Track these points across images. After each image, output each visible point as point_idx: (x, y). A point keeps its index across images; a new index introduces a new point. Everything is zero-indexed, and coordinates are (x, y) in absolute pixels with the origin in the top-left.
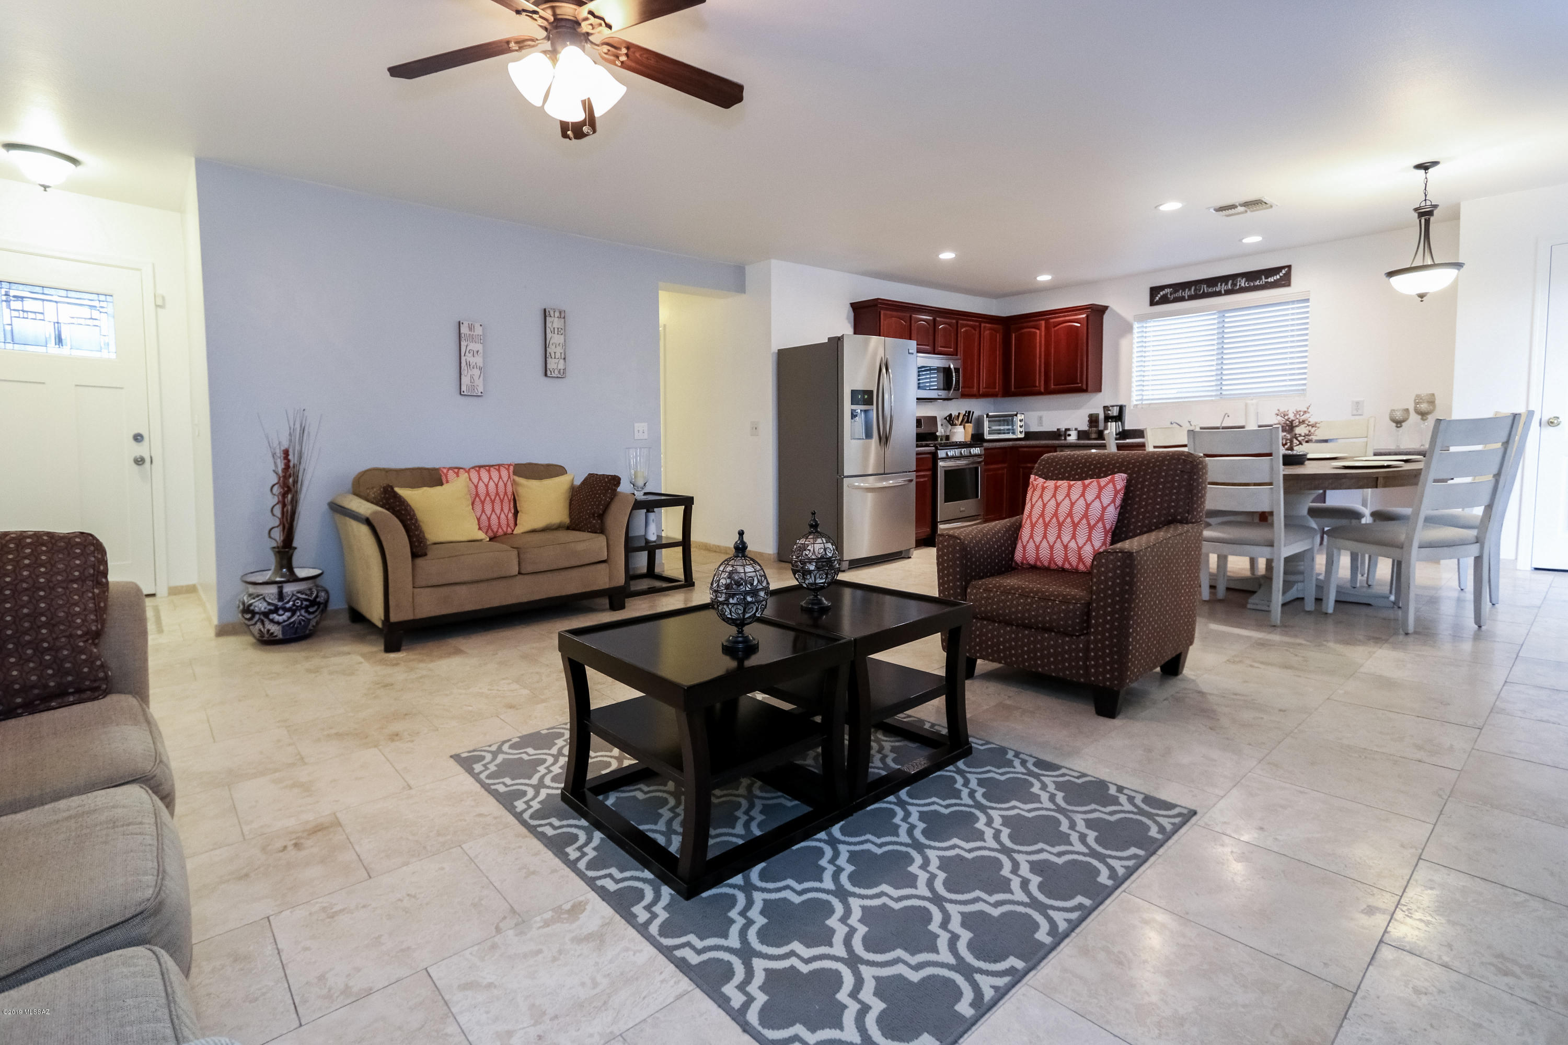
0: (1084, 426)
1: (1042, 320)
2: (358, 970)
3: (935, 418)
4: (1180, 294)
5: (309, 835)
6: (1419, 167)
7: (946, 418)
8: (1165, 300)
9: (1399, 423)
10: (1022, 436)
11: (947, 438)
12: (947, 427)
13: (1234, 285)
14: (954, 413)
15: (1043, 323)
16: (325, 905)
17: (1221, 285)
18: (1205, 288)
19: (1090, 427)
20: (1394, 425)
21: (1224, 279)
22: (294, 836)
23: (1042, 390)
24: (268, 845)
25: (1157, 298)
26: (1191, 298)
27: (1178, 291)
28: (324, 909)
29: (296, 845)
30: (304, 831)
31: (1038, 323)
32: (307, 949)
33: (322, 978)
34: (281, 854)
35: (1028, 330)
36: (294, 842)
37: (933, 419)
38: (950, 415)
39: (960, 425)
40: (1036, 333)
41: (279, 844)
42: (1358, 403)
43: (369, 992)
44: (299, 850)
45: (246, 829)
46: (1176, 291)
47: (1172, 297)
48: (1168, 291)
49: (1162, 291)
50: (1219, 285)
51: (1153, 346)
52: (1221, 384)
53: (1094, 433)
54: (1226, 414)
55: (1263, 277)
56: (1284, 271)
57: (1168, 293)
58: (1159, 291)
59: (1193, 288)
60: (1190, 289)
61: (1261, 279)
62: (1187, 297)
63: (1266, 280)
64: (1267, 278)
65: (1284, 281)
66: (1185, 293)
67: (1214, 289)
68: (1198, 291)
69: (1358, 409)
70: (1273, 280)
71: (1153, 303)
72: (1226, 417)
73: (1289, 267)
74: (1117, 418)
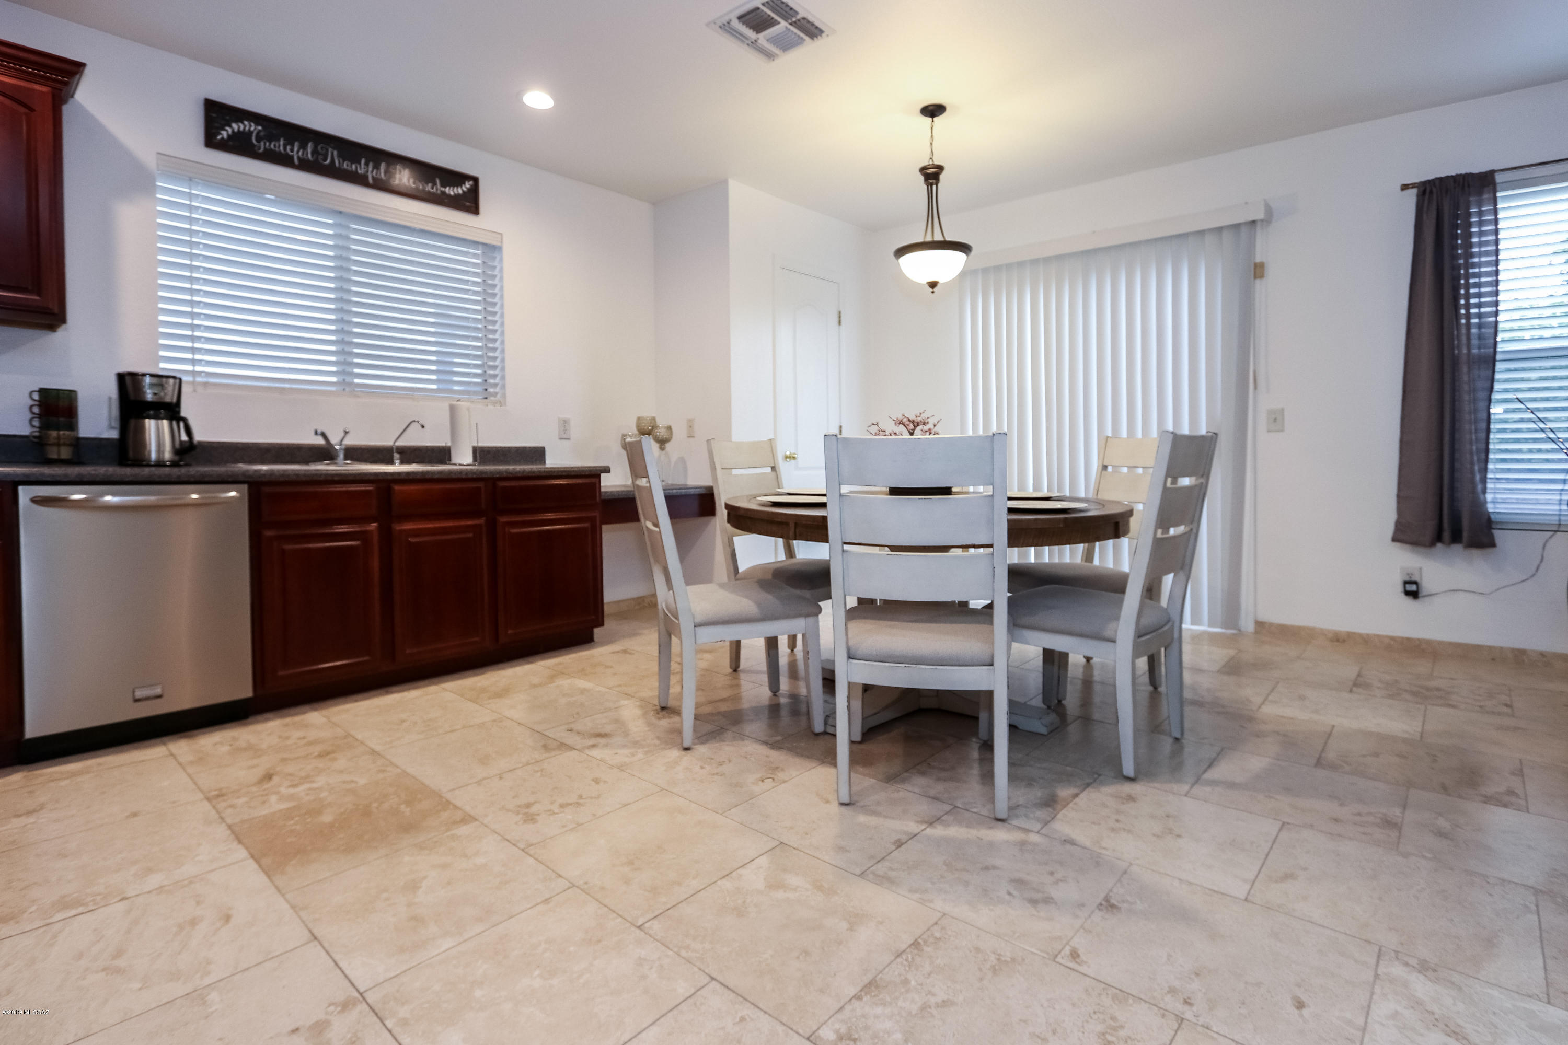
4: (280, 146)
6: (925, 111)
8: (241, 146)
13: (390, 174)
17: (367, 164)
18: (333, 157)
19: (45, 427)
21: (374, 155)
26: (305, 166)
27: (278, 139)
42: (565, 421)
46: (271, 138)
47: (262, 146)
48: (253, 127)
49: (236, 121)
50: (363, 161)
51: (206, 246)
52: (346, 363)
53: (64, 444)
54: (414, 421)
55: (438, 181)
56: (468, 185)
57: (251, 133)
58: (228, 118)
59: (310, 147)
60: (303, 146)
61: (434, 184)
62: (296, 161)
63: (443, 189)
64: (443, 185)
65: (469, 202)
66: (292, 150)
67: (354, 167)
68: (320, 157)
69: (565, 431)
70: (452, 193)
71: (211, 142)
72: (415, 427)
73: (476, 180)
74: (172, 411)
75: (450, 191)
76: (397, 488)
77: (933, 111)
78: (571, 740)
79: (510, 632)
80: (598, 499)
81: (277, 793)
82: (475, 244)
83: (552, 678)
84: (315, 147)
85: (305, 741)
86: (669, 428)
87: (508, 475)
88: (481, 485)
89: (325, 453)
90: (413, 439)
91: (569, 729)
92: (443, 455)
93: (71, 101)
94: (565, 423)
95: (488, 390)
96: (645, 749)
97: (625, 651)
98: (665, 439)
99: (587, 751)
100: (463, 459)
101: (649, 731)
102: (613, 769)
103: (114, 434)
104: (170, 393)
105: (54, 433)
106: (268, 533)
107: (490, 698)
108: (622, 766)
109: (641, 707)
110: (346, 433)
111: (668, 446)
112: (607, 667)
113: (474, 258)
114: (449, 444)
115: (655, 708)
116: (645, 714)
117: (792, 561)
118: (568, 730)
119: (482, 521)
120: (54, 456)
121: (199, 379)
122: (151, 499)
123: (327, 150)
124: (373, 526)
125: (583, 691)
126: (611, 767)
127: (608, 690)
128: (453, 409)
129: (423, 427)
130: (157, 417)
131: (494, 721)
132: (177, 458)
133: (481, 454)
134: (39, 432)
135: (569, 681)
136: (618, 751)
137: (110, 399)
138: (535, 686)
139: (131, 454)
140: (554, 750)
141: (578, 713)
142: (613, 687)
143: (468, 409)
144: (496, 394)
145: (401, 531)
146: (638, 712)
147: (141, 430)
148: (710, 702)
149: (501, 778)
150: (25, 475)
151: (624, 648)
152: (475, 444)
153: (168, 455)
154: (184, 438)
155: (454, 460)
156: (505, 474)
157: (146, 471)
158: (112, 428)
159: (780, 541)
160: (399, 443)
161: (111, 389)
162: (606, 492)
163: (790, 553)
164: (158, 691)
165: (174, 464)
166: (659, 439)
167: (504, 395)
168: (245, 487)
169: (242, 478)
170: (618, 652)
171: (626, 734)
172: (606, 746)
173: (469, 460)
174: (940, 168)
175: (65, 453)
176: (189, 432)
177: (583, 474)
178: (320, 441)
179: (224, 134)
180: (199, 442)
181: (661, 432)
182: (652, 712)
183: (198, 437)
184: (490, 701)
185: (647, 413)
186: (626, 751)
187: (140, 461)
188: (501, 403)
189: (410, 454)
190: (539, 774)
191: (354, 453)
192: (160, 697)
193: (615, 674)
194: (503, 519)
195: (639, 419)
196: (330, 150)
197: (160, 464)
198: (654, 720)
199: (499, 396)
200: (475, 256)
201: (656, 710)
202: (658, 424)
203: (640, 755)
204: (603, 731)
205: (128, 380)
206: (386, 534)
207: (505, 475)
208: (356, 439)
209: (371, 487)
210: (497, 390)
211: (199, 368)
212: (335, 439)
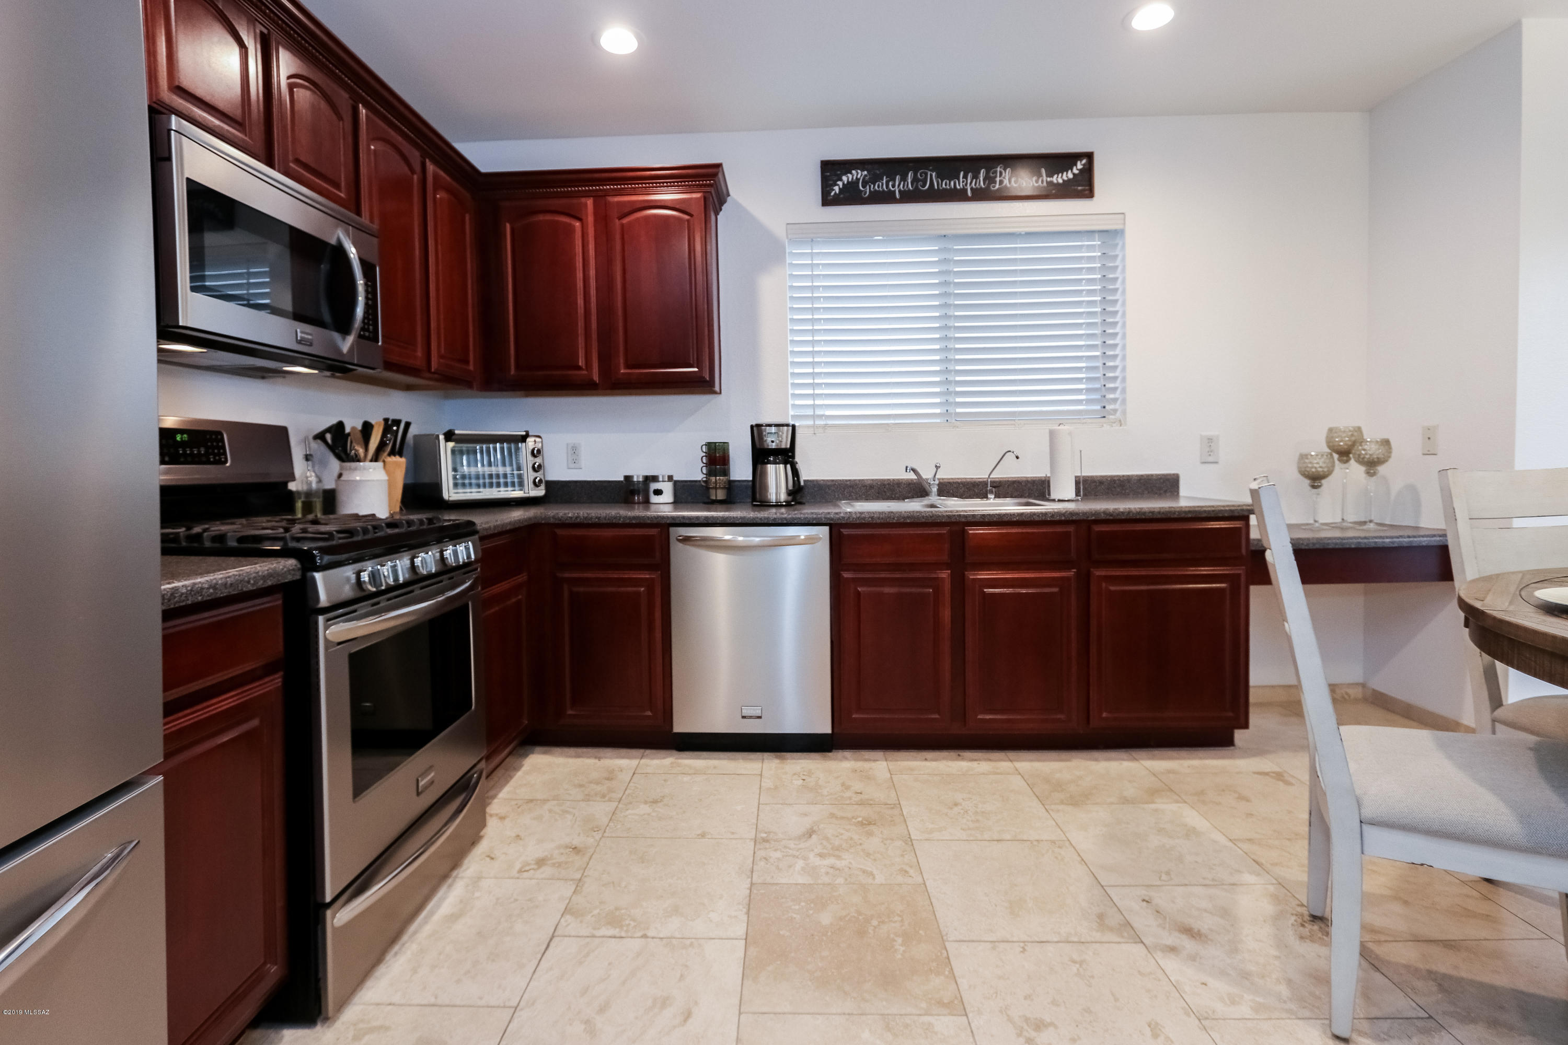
0: (695, 472)
1: (587, 194)
3: (282, 432)
4: (882, 185)
7: (320, 437)
8: (851, 196)
9: (1316, 479)
10: (540, 492)
11: (330, 499)
12: (323, 464)
13: (990, 179)
14: (352, 424)
15: (590, 202)
17: (965, 177)
18: (933, 180)
19: (710, 473)
20: (1307, 482)
21: (973, 164)
23: (596, 378)
26: (906, 198)
27: (880, 179)
31: (575, 201)
35: (549, 217)
37: (278, 436)
38: (339, 427)
39: (375, 459)
40: (570, 230)
42: (1210, 440)
46: (875, 179)
47: (868, 190)
48: (859, 174)
49: (845, 174)
50: (960, 175)
52: (949, 393)
53: (720, 488)
54: (1010, 451)
55: (1043, 171)
56: (1081, 165)
57: (858, 180)
58: (839, 172)
59: (910, 176)
60: (904, 178)
61: (1040, 176)
62: (899, 195)
63: (1049, 179)
64: (1050, 175)
65: (1082, 186)
66: (893, 186)
67: (952, 183)
68: (920, 183)
69: (1211, 452)
70: (1060, 181)
71: (827, 200)
72: (1010, 457)
73: (1089, 156)
74: (786, 455)
75: (1058, 179)
76: (972, 531)
78: (1144, 921)
79: (1104, 715)
80: (1244, 551)
81: (805, 858)
82: (1090, 233)
83: (1153, 793)
84: (915, 175)
85: (859, 797)
86: (1386, 443)
87: (1108, 517)
88: (1071, 529)
89: (917, 489)
90: (1010, 471)
91: (1147, 899)
92: (1040, 489)
93: (729, 199)
94: (1210, 442)
95: (1107, 407)
96: (1260, 1000)
97: (1279, 776)
98: (1376, 460)
99: (1159, 955)
100: (1065, 495)
101: (1277, 957)
102: (1189, 1016)
103: (749, 476)
104: (784, 440)
105: (715, 479)
106: (846, 575)
107: (1062, 802)
108: (1206, 1018)
109: (1275, 899)
110: (937, 467)
111: (1382, 469)
112: (1242, 798)
113: (1091, 250)
114: (1048, 475)
115: (1299, 909)
116: (1277, 918)
118: (1144, 900)
119: (1071, 573)
120: (715, 498)
121: (819, 422)
123: (926, 174)
124: (945, 574)
125: (1191, 833)
126: (1189, 1010)
127: (1230, 844)
128: (1052, 434)
129: (1017, 457)
130: (775, 463)
131: (1053, 842)
132: (790, 498)
133: (1086, 487)
134: (706, 478)
135: (1174, 807)
136: (1211, 982)
137: (746, 445)
138: (1125, 801)
139: (760, 496)
140: (1111, 929)
141: (1168, 873)
142: (1239, 840)
143: (1070, 434)
144: (1116, 411)
145: (974, 582)
146: (1268, 908)
147: (764, 474)
148: (1417, 940)
149: (1024, 950)
150: (673, 518)
151: (1277, 769)
152: (1079, 474)
153: (783, 497)
154: (795, 478)
155: (1055, 496)
156: (1102, 514)
157: (768, 512)
158: (747, 470)
160: (997, 475)
161: (749, 437)
162: (1254, 540)
164: (759, 712)
165: (788, 505)
166: (1366, 460)
167: (1124, 412)
168: (828, 528)
169: (824, 521)
170: (1267, 774)
171: (1234, 949)
172: (1193, 958)
173: (1070, 493)
175: (724, 496)
176: (800, 474)
177: (1221, 515)
178: (912, 476)
179: (836, 189)
181: (1371, 450)
182: (1294, 918)
184: (1061, 807)
185: (1345, 421)
186: (1220, 986)
187: (764, 504)
188: (1121, 422)
189: (1004, 488)
190: (1075, 968)
191: (948, 489)
192: (759, 716)
193: (1250, 815)
194: (1099, 573)
195: (1330, 430)
196: (929, 173)
197: (778, 505)
198: (1291, 937)
199: (1118, 414)
200: (1090, 248)
201: (1302, 915)
202: (1365, 437)
203: (1244, 1010)
204: (1196, 925)
205: (758, 430)
206: (960, 584)
207: (1103, 516)
208: (950, 473)
209: (944, 531)
210: (1117, 406)
211: (819, 412)
212: (927, 474)
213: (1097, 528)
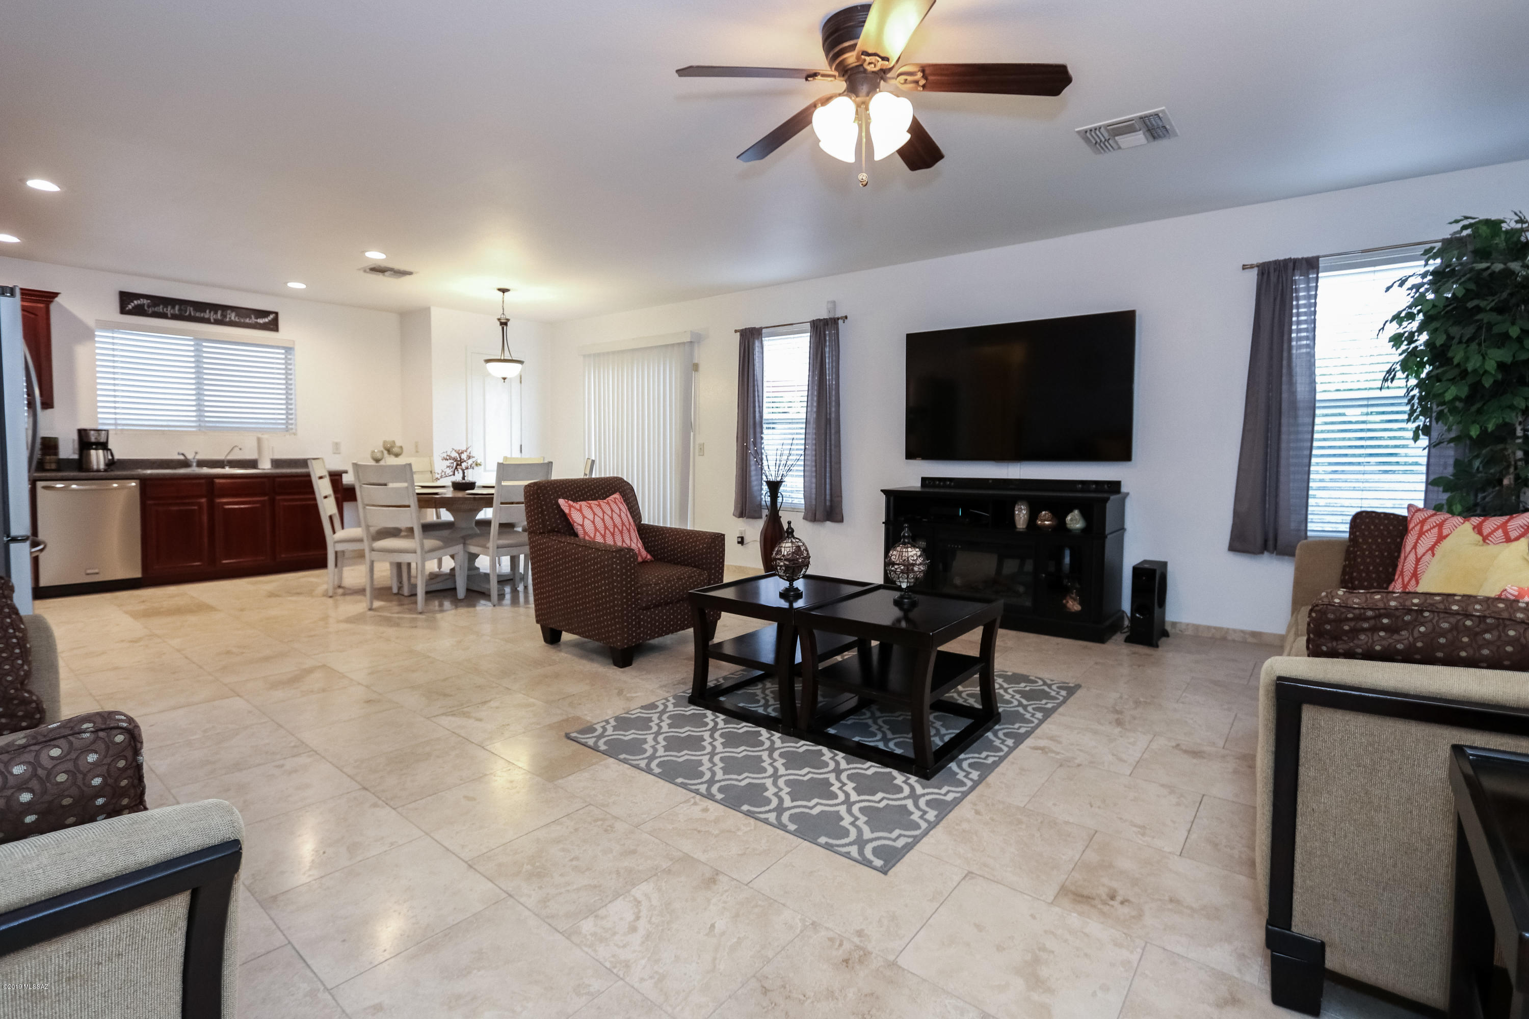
2: (1158, 796)
4: (160, 309)
5: (1093, 899)
6: (499, 290)
8: (139, 311)
13: (224, 316)
16: (1140, 836)
17: (210, 312)
18: (190, 311)
19: (45, 454)
21: (214, 307)
22: (1106, 909)
24: (1134, 917)
25: (130, 307)
26: (175, 317)
27: (159, 305)
28: (1143, 835)
29: (1113, 898)
30: (1094, 906)
32: (1174, 822)
33: (1178, 804)
34: (1132, 899)
36: (1112, 903)
41: (1124, 911)
43: (1162, 785)
44: (1115, 891)
45: (1135, 957)
46: (155, 305)
47: (150, 311)
48: (145, 302)
49: (136, 300)
50: (208, 311)
51: (122, 362)
52: (201, 416)
53: (54, 462)
54: (236, 446)
55: (253, 316)
56: (271, 317)
57: (144, 304)
58: (131, 299)
59: (177, 307)
60: (173, 307)
61: (251, 318)
62: (169, 316)
63: (256, 320)
64: (257, 318)
65: (272, 326)
66: (167, 310)
67: (202, 314)
68: (183, 312)
69: (337, 449)
71: (123, 311)
72: (237, 450)
73: (277, 314)
74: (104, 446)
75: (261, 321)
76: (217, 481)
77: (504, 291)
80: (340, 488)
82: (278, 347)
84: (180, 307)
86: (401, 447)
88: (267, 480)
89: (186, 464)
90: (236, 455)
92: (253, 464)
94: (337, 444)
95: (288, 427)
98: (398, 454)
100: (265, 466)
103: (76, 457)
104: (103, 438)
105: (48, 457)
106: (150, 502)
110: (196, 453)
113: (280, 355)
114: (257, 459)
117: (439, 520)
119: (266, 498)
120: (48, 468)
121: (118, 428)
122: (93, 487)
124: (203, 500)
128: (259, 440)
129: (242, 449)
130: (96, 449)
132: (107, 468)
133: (276, 463)
134: (42, 457)
137: (74, 440)
139: (84, 466)
143: (269, 438)
144: (292, 429)
145: (219, 503)
147: (89, 455)
150: (39, 477)
152: (272, 457)
153: (102, 466)
154: (110, 457)
155: (260, 466)
157: (92, 474)
158: (74, 453)
159: (434, 510)
160: (229, 457)
161: (75, 436)
162: (346, 485)
163: (438, 516)
164: (96, 571)
165: (105, 471)
167: (296, 430)
168: (138, 481)
169: (136, 477)
173: (269, 466)
174: (508, 320)
175: (53, 466)
176: (112, 455)
178: (182, 457)
180: (119, 460)
181: (397, 449)
183: (117, 457)
185: (389, 439)
187: (89, 470)
188: (295, 434)
189: (234, 463)
191: (201, 463)
192: (97, 573)
194: (278, 498)
195: (385, 442)
196: (188, 308)
197: (98, 471)
199: (294, 430)
202: (398, 445)
205: (83, 432)
206: (212, 505)
207: (283, 475)
208: (203, 456)
209: (203, 481)
210: (293, 427)
211: (119, 422)
212: (190, 456)
213: (278, 479)
